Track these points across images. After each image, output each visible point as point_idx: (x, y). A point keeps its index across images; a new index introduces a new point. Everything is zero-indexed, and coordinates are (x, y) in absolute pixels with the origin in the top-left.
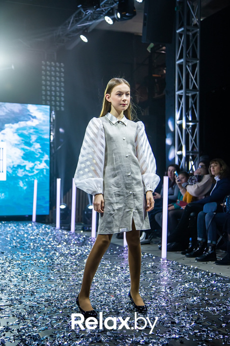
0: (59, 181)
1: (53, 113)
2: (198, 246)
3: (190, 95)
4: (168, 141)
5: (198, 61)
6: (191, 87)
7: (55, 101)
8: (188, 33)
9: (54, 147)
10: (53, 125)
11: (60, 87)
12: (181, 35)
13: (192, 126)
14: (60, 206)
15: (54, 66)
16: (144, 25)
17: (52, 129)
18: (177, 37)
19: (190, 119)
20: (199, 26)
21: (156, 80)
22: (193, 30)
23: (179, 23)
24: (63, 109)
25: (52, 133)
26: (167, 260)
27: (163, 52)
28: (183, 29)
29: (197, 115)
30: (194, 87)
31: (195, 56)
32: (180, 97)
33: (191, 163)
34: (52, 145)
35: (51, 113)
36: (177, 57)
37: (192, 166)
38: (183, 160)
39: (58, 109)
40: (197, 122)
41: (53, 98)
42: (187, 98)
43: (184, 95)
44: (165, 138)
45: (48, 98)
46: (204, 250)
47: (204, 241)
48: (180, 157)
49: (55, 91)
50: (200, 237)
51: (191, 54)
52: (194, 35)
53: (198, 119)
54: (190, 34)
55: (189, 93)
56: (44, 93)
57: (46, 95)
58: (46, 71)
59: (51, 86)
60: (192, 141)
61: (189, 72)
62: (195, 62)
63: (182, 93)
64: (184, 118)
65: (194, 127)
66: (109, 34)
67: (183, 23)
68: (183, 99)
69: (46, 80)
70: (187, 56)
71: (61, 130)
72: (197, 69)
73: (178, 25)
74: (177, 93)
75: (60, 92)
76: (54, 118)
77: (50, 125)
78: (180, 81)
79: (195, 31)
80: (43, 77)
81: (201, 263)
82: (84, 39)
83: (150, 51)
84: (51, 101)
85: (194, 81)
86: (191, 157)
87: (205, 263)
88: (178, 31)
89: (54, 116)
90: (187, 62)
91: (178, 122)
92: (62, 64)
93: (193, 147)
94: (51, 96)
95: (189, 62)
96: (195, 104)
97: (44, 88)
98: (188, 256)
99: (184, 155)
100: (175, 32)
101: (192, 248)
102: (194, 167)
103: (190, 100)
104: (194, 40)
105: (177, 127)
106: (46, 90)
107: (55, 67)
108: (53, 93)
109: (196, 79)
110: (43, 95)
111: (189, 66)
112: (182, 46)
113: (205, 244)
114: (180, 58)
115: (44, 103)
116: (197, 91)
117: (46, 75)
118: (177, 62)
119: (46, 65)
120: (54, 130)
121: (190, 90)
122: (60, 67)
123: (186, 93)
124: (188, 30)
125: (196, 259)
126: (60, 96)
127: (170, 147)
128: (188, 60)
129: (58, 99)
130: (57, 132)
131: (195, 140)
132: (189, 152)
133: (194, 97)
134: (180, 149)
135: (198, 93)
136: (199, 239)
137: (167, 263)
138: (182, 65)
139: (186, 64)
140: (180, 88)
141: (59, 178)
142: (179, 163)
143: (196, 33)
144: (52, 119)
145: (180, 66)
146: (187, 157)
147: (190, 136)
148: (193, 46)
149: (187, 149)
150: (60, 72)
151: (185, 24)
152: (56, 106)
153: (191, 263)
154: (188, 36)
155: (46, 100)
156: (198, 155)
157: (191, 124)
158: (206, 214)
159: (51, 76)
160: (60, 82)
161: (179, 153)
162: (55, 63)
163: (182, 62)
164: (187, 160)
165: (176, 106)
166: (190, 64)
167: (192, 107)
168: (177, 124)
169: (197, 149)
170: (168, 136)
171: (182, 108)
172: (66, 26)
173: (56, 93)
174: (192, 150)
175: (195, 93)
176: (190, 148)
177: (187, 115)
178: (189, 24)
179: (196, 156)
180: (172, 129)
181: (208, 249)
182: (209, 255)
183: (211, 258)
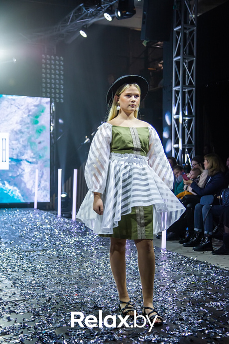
0: (60, 171)
1: (53, 104)
2: (195, 236)
3: (186, 90)
4: (165, 135)
5: (194, 59)
6: (187, 84)
7: (55, 93)
8: (185, 31)
9: (54, 137)
10: (53, 116)
11: (60, 80)
12: (178, 33)
13: (188, 120)
14: (61, 195)
15: (53, 60)
16: (143, 23)
17: (52, 119)
18: (175, 35)
19: (186, 114)
20: (196, 25)
21: (151, 73)
22: (189, 29)
23: (177, 21)
24: (62, 101)
25: (52, 124)
26: (167, 251)
27: (158, 47)
28: (180, 27)
29: (193, 110)
30: (191, 83)
31: (191, 53)
32: (177, 92)
33: (187, 156)
34: (52, 136)
35: (51, 104)
36: (175, 55)
37: (188, 159)
38: (180, 153)
39: (58, 100)
40: (193, 116)
41: (53, 91)
42: (184, 93)
43: (180, 90)
45: (48, 90)
46: (201, 241)
47: (200, 231)
48: (177, 149)
49: (55, 84)
50: (196, 228)
51: (187, 51)
52: (191, 33)
53: (194, 114)
54: (187, 32)
55: (185, 89)
56: (44, 85)
57: (46, 88)
58: (46, 64)
59: (51, 79)
60: (188, 135)
61: (185, 68)
62: (191, 59)
63: (179, 89)
64: (181, 113)
65: (190, 122)
66: (109, 28)
67: (180, 21)
68: (180, 95)
69: (46, 73)
70: (184, 54)
71: (60, 121)
72: (194, 66)
73: (175, 24)
74: (174, 89)
75: (60, 84)
76: (54, 110)
77: (51, 116)
78: (177, 77)
79: (192, 29)
80: (44, 70)
81: (199, 253)
82: (83, 34)
83: (145, 46)
84: (51, 93)
85: (191, 78)
86: (186, 150)
87: (202, 252)
88: (175, 29)
89: (54, 108)
90: (184, 59)
91: (175, 117)
92: (61, 57)
93: (190, 142)
94: (51, 88)
95: (186, 59)
96: (191, 99)
97: (44, 80)
98: (185, 246)
99: (181, 148)
100: (173, 30)
101: (189, 238)
102: (189, 159)
103: (187, 95)
104: (190, 38)
105: (174, 121)
106: (46, 83)
107: (55, 60)
108: (53, 86)
109: (192, 76)
110: (44, 88)
111: (185, 63)
112: (179, 44)
113: (201, 234)
114: (178, 55)
115: (44, 96)
116: (194, 87)
117: (46, 68)
118: (175, 60)
119: (46, 59)
120: (54, 121)
121: (187, 86)
122: (60, 61)
123: (183, 89)
124: (185, 29)
125: (194, 249)
126: (60, 89)
127: (167, 140)
128: (185, 57)
129: (58, 91)
130: (57, 123)
131: (191, 134)
132: (185, 146)
133: (190, 92)
134: (177, 142)
135: (194, 89)
136: (196, 229)
137: (167, 254)
138: (179, 62)
139: (183, 61)
140: (177, 84)
141: (60, 168)
142: (176, 156)
144: (52, 110)
145: (178, 63)
146: (183, 150)
147: (186, 130)
148: (190, 44)
149: (183, 142)
150: (60, 65)
151: (183, 23)
152: (55, 98)
153: (188, 252)
154: (185, 34)
155: (46, 92)
156: (194, 148)
157: (187, 118)
158: (203, 206)
159: (50, 69)
160: (60, 75)
161: (176, 146)
162: (55, 56)
163: (179, 59)
164: (183, 152)
165: (173, 102)
166: (187, 61)
167: (188, 103)
168: (174, 119)
169: (193, 142)
170: (165, 129)
171: (179, 103)
172: (66, 21)
173: (55, 86)
174: (188, 143)
175: (191, 89)
176: (186, 141)
177: (183, 110)
178: (186, 22)
179: (192, 149)
180: (168, 122)
181: (204, 239)
182: (206, 245)
183: (208, 248)
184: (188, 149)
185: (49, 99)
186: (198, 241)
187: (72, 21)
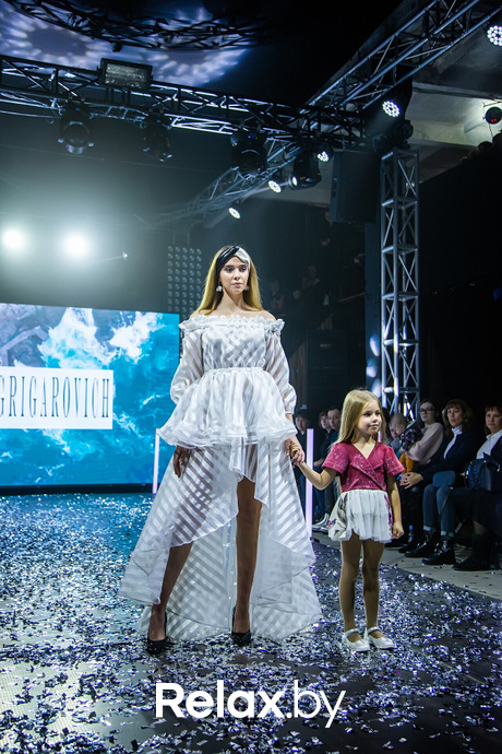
2: (425, 539)
3: (404, 300)
4: (371, 372)
5: (416, 250)
6: (405, 290)
7: (188, 306)
8: (400, 207)
12: (388, 210)
13: (407, 347)
15: (186, 254)
16: (333, 194)
18: (384, 214)
19: (404, 338)
20: (417, 197)
22: (407, 203)
23: (386, 191)
28: (392, 201)
29: (415, 332)
30: (410, 288)
31: (410, 241)
32: (389, 303)
33: (407, 406)
36: (384, 244)
37: (408, 411)
38: (395, 400)
40: (416, 342)
41: (185, 302)
42: (400, 305)
43: (395, 300)
44: (366, 366)
45: (177, 301)
46: (435, 547)
47: (434, 531)
48: (390, 396)
49: (188, 291)
50: (427, 526)
51: (404, 239)
52: (409, 210)
53: (416, 337)
54: (403, 208)
55: (402, 298)
56: (170, 294)
57: (174, 298)
58: (174, 260)
59: (181, 283)
60: (407, 371)
61: (401, 265)
62: (411, 250)
63: (392, 297)
64: (396, 336)
65: (410, 350)
66: (275, 204)
67: (392, 192)
68: (394, 307)
69: (174, 275)
70: (398, 242)
72: (415, 260)
73: (383, 196)
74: (384, 298)
75: (195, 291)
78: (388, 279)
79: (410, 205)
80: (170, 271)
81: (432, 567)
82: (235, 213)
84: (181, 305)
85: (411, 279)
86: (406, 397)
88: (383, 205)
90: (399, 250)
91: (387, 342)
92: (198, 250)
93: (411, 382)
94: (181, 298)
95: (402, 250)
96: (413, 314)
97: (170, 286)
98: (408, 556)
99: (396, 393)
100: (380, 205)
101: (414, 542)
102: (411, 413)
103: (404, 307)
104: (409, 218)
105: (384, 349)
106: (174, 290)
107: (188, 254)
108: (185, 294)
109: (413, 276)
110: (170, 298)
111: (402, 256)
112: (391, 227)
113: (436, 537)
114: (389, 243)
115: (171, 310)
116: (416, 295)
117: (174, 268)
118: (384, 251)
119: (174, 253)
121: (405, 293)
122: (195, 255)
123: (398, 297)
124: (400, 203)
125: (424, 561)
126: (195, 299)
127: (373, 380)
128: (400, 248)
129: (192, 302)
131: (413, 370)
132: (404, 389)
133: (409, 303)
134: (390, 384)
135: (416, 297)
136: (426, 528)
138: (392, 255)
139: (398, 253)
140: (390, 290)
142: (389, 406)
143: (413, 207)
145: (389, 256)
146: (401, 396)
147: (405, 362)
148: (408, 227)
149: (401, 383)
150: (195, 262)
151: (396, 194)
153: (414, 566)
154: (400, 212)
155: (174, 305)
156: (418, 394)
157: (405, 345)
158: (437, 489)
159: (181, 268)
160: (195, 277)
161: (388, 390)
162: (188, 249)
163: (392, 251)
164: (401, 401)
165: (383, 318)
166: (404, 254)
167: (408, 320)
168: (385, 346)
169: (417, 384)
170: (370, 363)
171: (392, 321)
172: (208, 195)
173: (188, 295)
174: (408, 385)
175: (411, 297)
176: (405, 382)
177: (400, 332)
178: (400, 194)
179: (415, 394)
180: (376, 352)
181: (441, 544)
182: (444, 554)
183: (447, 559)
184: (408, 395)
185: (178, 316)
186: (431, 547)
187: (217, 194)
